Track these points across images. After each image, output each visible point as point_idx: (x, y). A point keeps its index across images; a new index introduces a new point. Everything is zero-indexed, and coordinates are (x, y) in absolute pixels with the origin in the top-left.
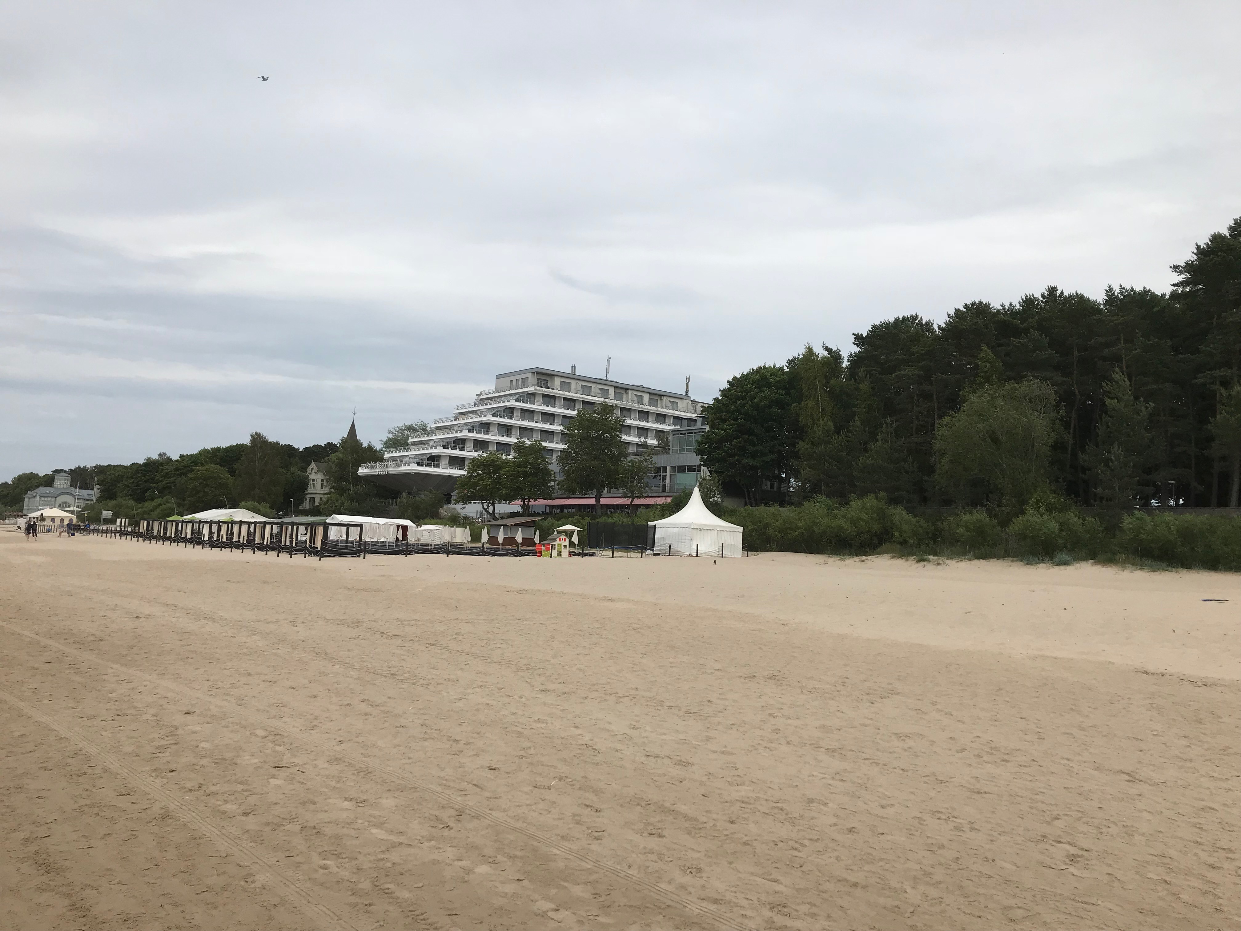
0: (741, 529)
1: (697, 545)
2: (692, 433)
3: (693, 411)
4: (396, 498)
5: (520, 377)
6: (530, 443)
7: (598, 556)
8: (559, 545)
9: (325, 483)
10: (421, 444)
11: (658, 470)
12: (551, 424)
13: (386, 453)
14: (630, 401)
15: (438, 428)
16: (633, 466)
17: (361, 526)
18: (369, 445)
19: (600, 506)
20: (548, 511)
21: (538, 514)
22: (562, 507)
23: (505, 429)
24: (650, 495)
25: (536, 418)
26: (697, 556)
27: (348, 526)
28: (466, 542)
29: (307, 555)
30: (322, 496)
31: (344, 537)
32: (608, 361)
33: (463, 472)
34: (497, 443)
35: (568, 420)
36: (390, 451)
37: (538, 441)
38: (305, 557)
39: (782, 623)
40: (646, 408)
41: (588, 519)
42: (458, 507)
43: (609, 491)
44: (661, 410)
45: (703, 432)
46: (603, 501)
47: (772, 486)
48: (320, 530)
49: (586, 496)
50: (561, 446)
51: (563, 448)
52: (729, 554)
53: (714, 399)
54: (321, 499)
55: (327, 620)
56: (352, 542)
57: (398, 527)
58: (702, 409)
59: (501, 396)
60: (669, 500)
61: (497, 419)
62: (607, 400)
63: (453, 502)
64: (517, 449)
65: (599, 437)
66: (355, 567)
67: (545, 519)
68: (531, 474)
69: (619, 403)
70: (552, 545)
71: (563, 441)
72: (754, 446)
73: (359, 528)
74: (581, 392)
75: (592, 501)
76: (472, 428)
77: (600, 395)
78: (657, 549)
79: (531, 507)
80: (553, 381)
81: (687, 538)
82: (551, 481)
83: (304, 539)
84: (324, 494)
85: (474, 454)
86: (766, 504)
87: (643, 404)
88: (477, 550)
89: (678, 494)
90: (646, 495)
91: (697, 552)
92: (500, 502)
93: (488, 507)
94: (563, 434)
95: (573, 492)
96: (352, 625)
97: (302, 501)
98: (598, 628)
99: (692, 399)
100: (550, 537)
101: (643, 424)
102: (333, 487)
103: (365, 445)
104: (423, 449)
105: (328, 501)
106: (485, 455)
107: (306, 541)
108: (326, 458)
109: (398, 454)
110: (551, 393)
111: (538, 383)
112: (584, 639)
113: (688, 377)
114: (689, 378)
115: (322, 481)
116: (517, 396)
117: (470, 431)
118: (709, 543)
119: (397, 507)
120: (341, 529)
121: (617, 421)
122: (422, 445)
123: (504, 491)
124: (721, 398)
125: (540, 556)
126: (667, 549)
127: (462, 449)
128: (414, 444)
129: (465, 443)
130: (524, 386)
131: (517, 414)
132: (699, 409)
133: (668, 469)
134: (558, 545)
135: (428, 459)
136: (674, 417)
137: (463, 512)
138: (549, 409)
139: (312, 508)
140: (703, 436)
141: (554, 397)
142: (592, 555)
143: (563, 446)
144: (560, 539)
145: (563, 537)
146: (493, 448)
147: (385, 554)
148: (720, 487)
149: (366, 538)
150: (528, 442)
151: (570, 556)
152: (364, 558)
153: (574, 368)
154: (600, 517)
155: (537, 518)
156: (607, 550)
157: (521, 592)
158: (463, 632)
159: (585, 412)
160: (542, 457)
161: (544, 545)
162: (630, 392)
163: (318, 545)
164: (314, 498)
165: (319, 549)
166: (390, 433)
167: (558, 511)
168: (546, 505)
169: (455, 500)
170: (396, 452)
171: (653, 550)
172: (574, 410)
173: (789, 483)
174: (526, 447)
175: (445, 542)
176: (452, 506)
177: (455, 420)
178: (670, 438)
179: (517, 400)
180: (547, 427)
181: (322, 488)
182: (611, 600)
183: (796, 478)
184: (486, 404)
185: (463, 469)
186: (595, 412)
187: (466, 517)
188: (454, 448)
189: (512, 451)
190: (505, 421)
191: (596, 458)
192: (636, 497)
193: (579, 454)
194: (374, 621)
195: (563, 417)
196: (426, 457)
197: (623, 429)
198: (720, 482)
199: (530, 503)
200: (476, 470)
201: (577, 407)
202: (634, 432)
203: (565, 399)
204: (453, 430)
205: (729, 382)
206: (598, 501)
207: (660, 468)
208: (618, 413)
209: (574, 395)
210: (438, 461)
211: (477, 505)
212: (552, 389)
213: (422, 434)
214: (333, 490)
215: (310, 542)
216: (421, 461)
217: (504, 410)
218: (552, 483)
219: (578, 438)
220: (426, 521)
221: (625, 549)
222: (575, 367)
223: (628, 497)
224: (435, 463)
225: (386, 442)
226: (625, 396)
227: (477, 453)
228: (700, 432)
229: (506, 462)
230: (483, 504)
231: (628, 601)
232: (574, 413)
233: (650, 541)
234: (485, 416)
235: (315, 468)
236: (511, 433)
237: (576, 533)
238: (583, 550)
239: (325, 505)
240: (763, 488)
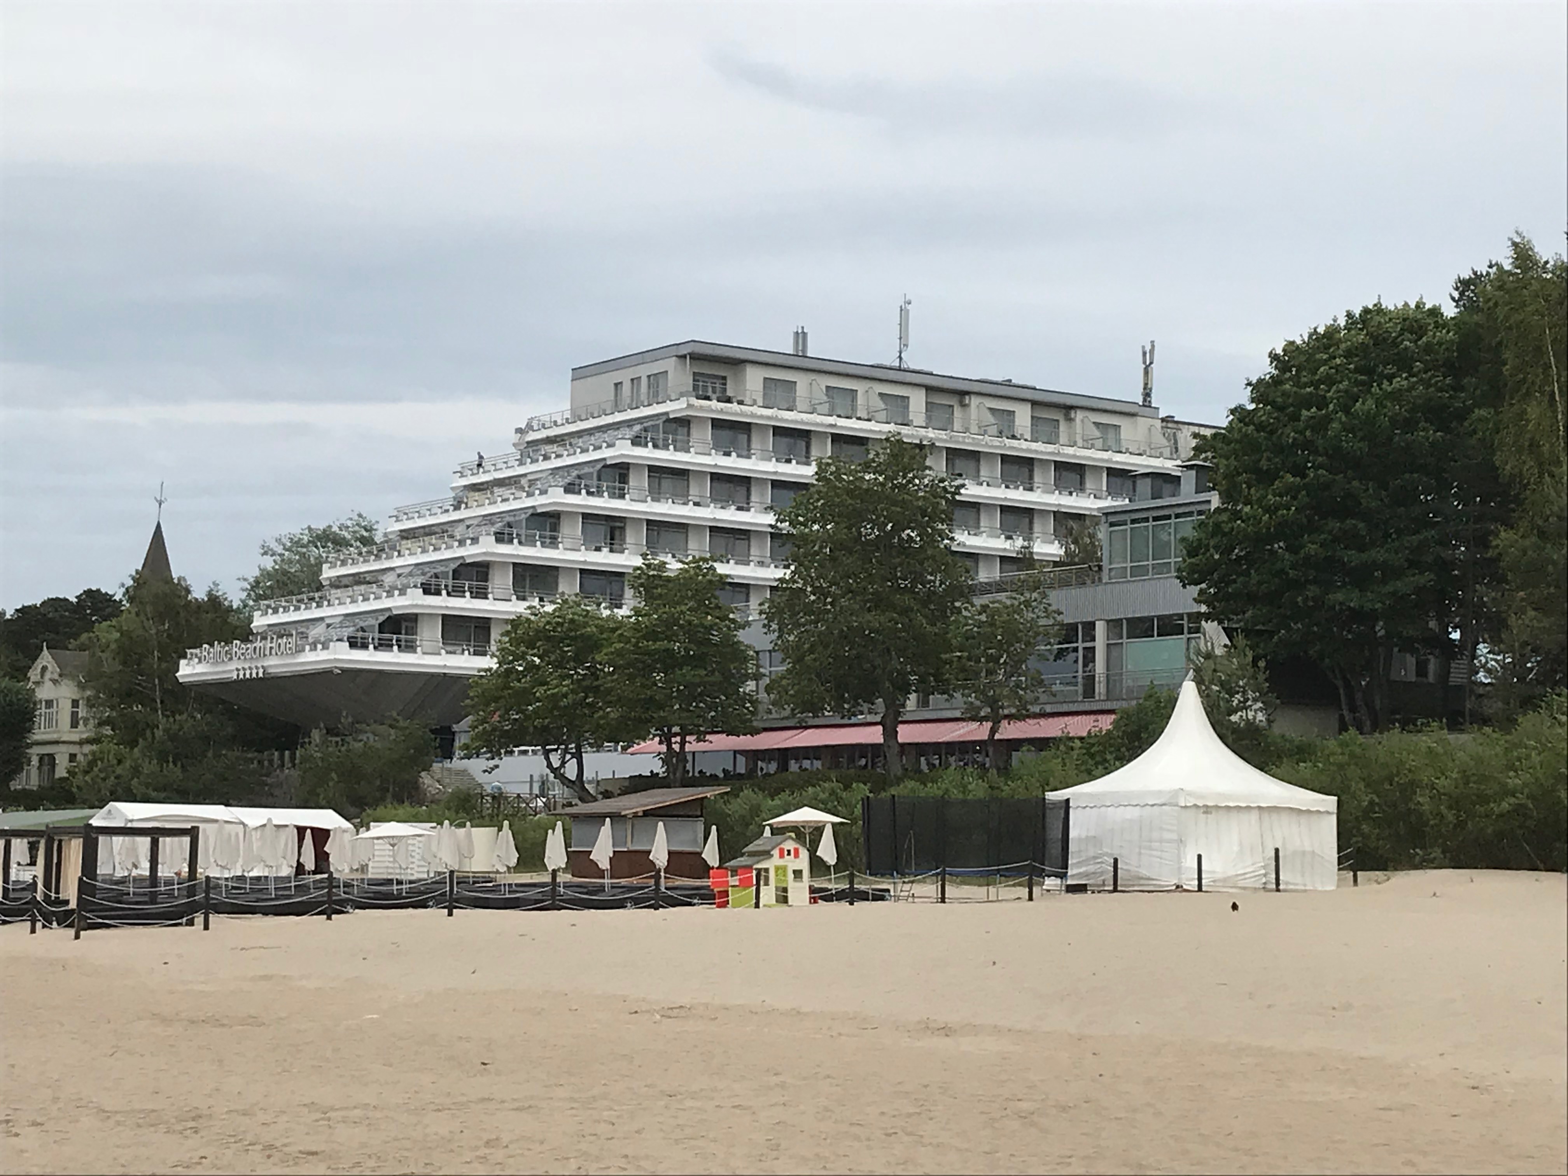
0: (1330, 802)
1: (1200, 857)
2: (1168, 517)
3: (1167, 452)
4: (292, 748)
5: (643, 371)
6: (680, 566)
7: (897, 898)
8: (781, 870)
9: (82, 712)
10: (359, 583)
11: (1069, 632)
12: (739, 509)
13: (257, 614)
14: (974, 429)
15: (407, 535)
16: (992, 624)
17: (193, 833)
18: (210, 594)
19: (897, 749)
20: (741, 769)
21: (712, 780)
22: (784, 755)
23: (602, 530)
24: (1049, 709)
25: (694, 490)
26: (1200, 889)
27: (155, 834)
28: (503, 869)
29: (39, 925)
30: (74, 749)
31: (144, 870)
32: (903, 312)
33: (489, 663)
34: (582, 571)
35: (792, 494)
36: (269, 606)
37: (705, 560)
38: (33, 931)
39: (1472, 1083)
40: (1024, 447)
41: (862, 790)
42: (476, 766)
43: (923, 703)
44: (1070, 451)
45: (1200, 513)
46: (906, 734)
47: (1421, 670)
48: (74, 850)
49: (853, 720)
50: (775, 573)
51: (781, 580)
52: (1299, 880)
53: (1232, 412)
54: (72, 757)
55: (103, 1113)
56: (169, 882)
57: (301, 831)
58: (1194, 443)
59: (590, 432)
60: (1106, 723)
61: (581, 501)
62: (905, 430)
63: (458, 753)
64: (642, 585)
65: (883, 542)
66: (180, 956)
67: (734, 794)
68: (688, 660)
69: (942, 435)
70: (759, 871)
71: (776, 559)
72: (1362, 549)
73: (186, 840)
74: (825, 408)
75: (874, 735)
76: (507, 530)
77: (882, 416)
78: (1075, 872)
79: (689, 758)
80: (741, 381)
81: (1167, 836)
82: (747, 677)
83: (26, 876)
84: (81, 743)
85: (517, 608)
86: (1407, 724)
87: (1014, 437)
88: (532, 893)
89: (1134, 703)
90: (1036, 709)
91: (1200, 879)
92: (598, 747)
93: (563, 763)
94: (776, 536)
95: (816, 710)
96: (179, 1127)
97: (17, 764)
98: (910, 1115)
99: (1162, 414)
100: (750, 848)
101: (1017, 496)
102: (107, 722)
103: (199, 593)
104: (366, 599)
105: (92, 764)
106: (549, 608)
107: (35, 884)
108: (84, 636)
109: (293, 616)
110: (736, 414)
111: (695, 388)
112: (869, 1148)
113: (1148, 349)
114: (1152, 351)
115: (75, 704)
116: (637, 428)
117: (500, 538)
118: (1236, 848)
119: (295, 773)
120: (134, 841)
121: (935, 491)
122: (363, 587)
123: (613, 713)
124: (1252, 406)
125: (724, 905)
126: (1107, 871)
127: (481, 594)
128: (338, 583)
129: (487, 574)
130: (655, 398)
131: (639, 481)
132: (1187, 443)
133: (1100, 629)
134: (777, 869)
135: (382, 628)
136: (1112, 472)
137: (490, 782)
138: (733, 464)
139: (46, 784)
140: (1202, 524)
141: (745, 428)
142: (880, 896)
143: (780, 573)
144: (782, 851)
145: (790, 845)
146: (569, 587)
147: (266, 914)
148: (1261, 677)
149: (208, 869)
150: (674, 566)
151: (813, 900)
152: (206, 927)
153: (801, 337)
154: (899, 780)
155: (710, 792)
156: (923, 881)
157: (671, 1012)
158: (505, 1140)
159: (838, 469)
160: (718, 607)
161: (735, 872)
162: (974, 401)
163: (70, 892)
164: (52, 757)
165: (73, 905)
166: (265, 553)
167: (773, 767)
168: (735, 752)
169: (466, 747)
170: (286, 610)
171: (1063, 876)
172: (808, 464)
173: (1474, 657)
174: (669, 579)
175: (439, 873)
176: (457, 763)
177: (457, 508)
178: (1102, 533)
179: (637, 441)
180: (730, 516)
181: (74, 724)
182: (946, 1031)
183: (1496, 642)
184: (546, 458)
185: (484, 654)
186: (867, 467)
187: (498, 797)
188: (456, 592)
189: (629, 593)
190: (604, 504)
191: (879, 603)
192: (1006, 717)
193: (829, 594)
194: (245, 1114)
195: (777, 485)
196: (375, 622)
197: (958, 514)
198: (1262, 664)
199: (688, 748)
200: (524, 653)
201: (815, 453)
202: (990, 521)
203: (779, 431)
204: (452, 537)
205: (1274, 357)
206: (890, 733)
207: (1073, 627)
208: (937, 466)
209: (805, 417)
210: (412, 631)
211: (530, 757)
212: (741, 403)
213: (360, 554)
214: (107, 731)
215: (47, 885)
216: (360, 634)
217: (599, 472)
218: (751, 686)
219: (821, 547)
220: (380, 811)
221: (981, 874)
222: (805, 334)
223: (981, 720)
224: (402, 637)
225: (257, 582)
226: (958, 412)
227: (526, 604)
228: (1190, 514)
229: (615, 626)
230: (547, 753)
231: (997, 1030)
232: (806, 472)
233: (1055, 850)
234: (543, 492)
235: (53, 669)
236: (623, 540)
237: (828, 833)
238: (852, 883)
239: (86, 772)
240: (1393, 676)
